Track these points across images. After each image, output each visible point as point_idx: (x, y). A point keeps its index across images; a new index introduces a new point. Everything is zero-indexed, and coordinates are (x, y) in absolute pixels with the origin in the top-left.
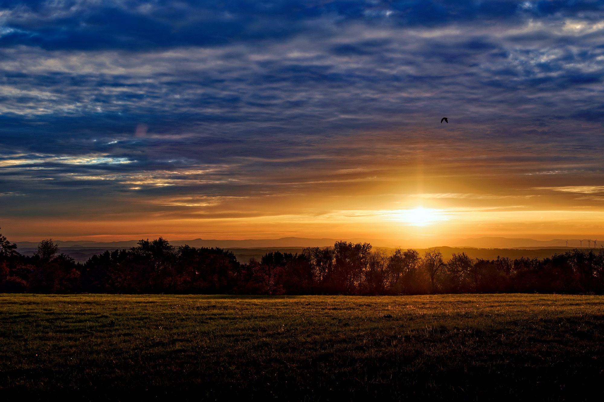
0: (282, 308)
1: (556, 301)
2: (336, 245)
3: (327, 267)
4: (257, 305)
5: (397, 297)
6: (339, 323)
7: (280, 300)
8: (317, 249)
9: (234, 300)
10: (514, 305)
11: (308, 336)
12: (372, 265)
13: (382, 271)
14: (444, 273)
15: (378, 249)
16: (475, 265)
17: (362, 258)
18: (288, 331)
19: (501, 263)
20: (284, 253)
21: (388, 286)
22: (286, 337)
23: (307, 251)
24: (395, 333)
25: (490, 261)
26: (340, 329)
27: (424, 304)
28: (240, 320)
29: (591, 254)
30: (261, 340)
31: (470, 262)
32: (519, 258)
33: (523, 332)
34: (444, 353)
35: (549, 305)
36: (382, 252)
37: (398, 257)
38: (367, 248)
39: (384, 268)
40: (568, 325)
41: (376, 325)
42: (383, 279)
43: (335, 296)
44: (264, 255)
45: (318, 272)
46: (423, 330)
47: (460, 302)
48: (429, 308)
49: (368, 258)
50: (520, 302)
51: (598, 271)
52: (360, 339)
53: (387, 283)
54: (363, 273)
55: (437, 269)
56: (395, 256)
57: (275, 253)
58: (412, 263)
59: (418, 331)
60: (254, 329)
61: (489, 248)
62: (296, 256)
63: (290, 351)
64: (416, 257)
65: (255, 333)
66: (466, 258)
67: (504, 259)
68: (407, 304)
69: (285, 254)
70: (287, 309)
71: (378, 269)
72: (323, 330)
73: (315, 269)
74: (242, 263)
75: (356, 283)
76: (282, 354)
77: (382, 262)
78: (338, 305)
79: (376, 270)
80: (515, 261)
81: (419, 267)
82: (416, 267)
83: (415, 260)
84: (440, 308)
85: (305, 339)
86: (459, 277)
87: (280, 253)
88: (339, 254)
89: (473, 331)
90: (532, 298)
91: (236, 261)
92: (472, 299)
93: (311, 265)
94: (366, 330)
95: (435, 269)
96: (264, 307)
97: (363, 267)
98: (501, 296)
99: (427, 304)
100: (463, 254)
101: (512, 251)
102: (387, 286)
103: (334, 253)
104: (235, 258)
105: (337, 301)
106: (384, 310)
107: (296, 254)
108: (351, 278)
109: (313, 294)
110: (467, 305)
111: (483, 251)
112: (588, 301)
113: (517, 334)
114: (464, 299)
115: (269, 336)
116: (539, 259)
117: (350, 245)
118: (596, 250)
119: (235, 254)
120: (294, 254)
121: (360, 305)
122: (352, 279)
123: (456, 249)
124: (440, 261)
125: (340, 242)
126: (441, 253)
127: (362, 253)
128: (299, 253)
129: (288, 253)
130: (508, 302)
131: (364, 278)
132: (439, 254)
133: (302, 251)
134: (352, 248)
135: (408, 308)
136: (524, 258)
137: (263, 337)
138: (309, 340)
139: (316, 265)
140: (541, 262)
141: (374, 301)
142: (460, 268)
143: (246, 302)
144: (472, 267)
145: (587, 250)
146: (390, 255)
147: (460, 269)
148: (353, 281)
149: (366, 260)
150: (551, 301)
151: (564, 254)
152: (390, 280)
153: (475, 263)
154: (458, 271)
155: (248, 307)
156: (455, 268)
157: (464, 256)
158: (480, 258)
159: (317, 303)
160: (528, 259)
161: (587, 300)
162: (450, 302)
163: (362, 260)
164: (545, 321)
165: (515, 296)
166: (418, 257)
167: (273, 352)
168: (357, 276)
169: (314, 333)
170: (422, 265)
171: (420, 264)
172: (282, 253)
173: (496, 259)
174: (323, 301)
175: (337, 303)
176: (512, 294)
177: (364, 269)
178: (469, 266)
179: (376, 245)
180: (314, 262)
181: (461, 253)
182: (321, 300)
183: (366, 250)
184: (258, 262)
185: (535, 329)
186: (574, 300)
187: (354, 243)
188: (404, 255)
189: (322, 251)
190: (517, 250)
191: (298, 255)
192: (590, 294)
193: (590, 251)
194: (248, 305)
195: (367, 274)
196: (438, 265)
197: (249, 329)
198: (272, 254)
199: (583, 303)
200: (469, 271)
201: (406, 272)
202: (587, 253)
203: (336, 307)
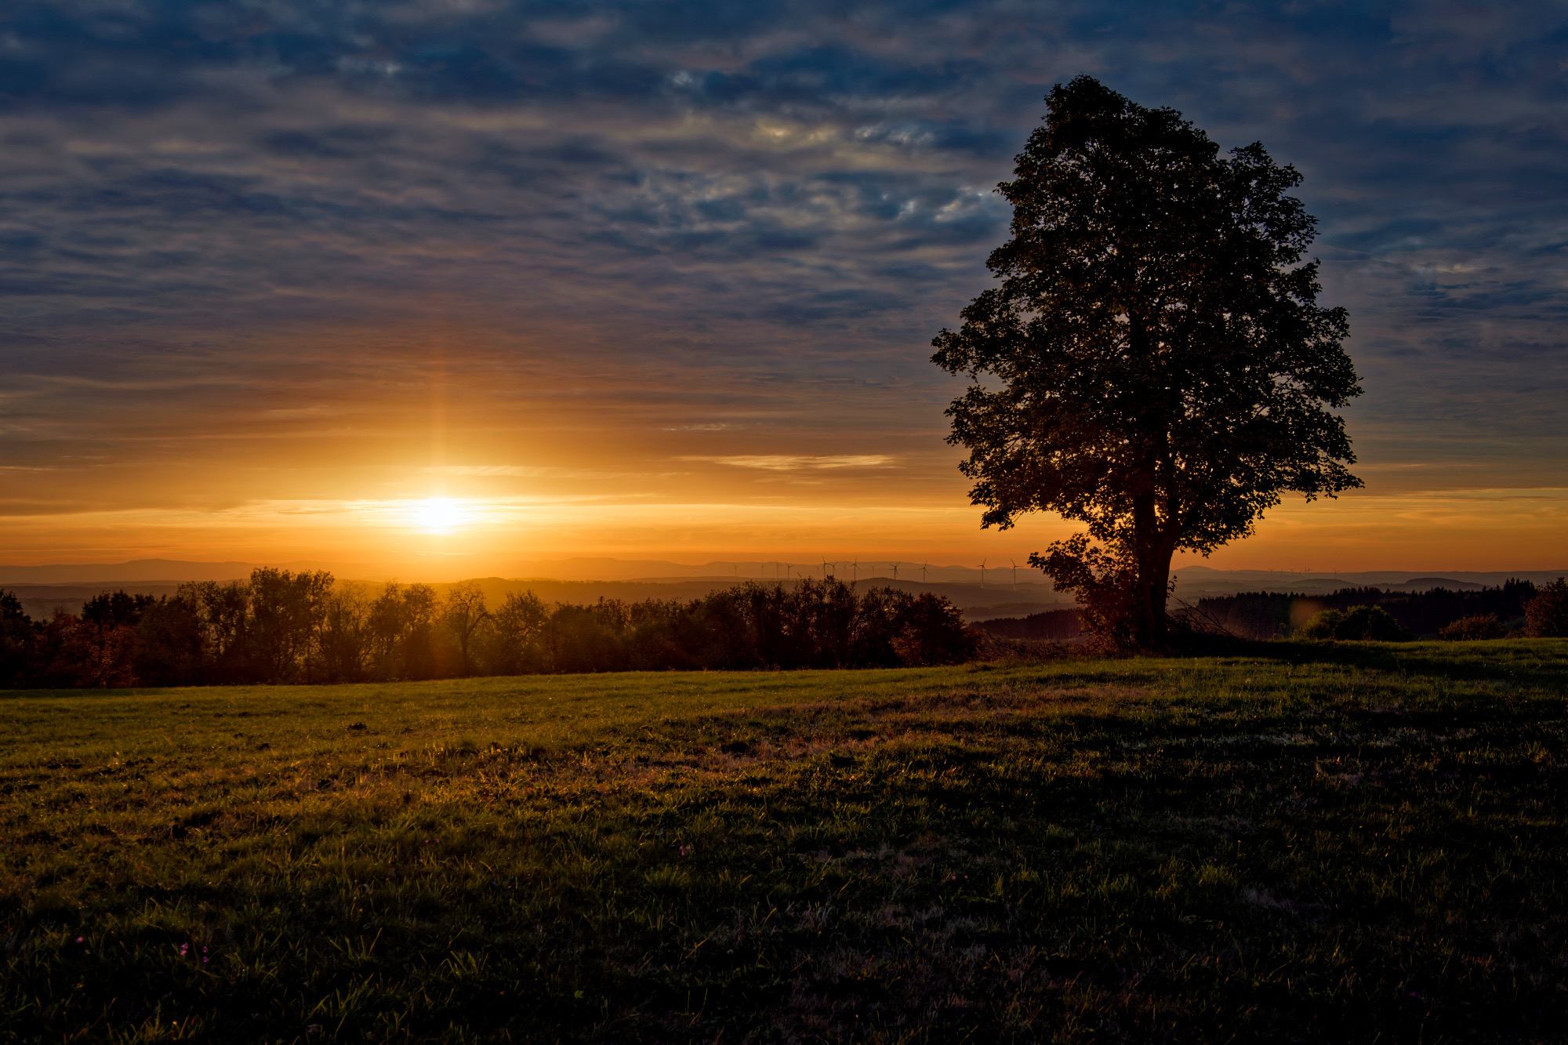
0: (123, 715)
1: (705, 684)
2: (254, 576)
3: (233, 625)
4: (66, 711)
5: (387, 684)
6: (247, 745)
7: (120, 700)
8: (211, 586)
9: (11, 702)
10: (623, 695)
11: (175, 775)
12: (336, 618)
13: (356, 630)
14: (488, 634)
15: (348, 584)
16: (554, 616)
17: (313, 604)
18: (129, 764)
19: (606, 611)
20: (136, 596)
21: (369, 664)
22: (124, 779)
23: (189, 590)
24: (366, 760)
25: (584, 608)
26: (248, 757)
27: (439, 698)
28: (23, 746)
29: (778, 590)
30: (67, 786)
31: (542, 609)
32: (642, 601)
33: (628, 748)
34: (462, 797)
35: (690, 694)
36: (356, 591)
37: (392, 600)
38: (323, 583)
39: (361, 625)
40: (715, 730)
41: (326, 745)
42: (359, 649)
43: (249, 687)
44: (89, 599)
45: (214, 636)
46: (425, 752)
47: (515, 692)
48: (450, 705)
49: (327, 603)
50: (638, 688)
51: (790, 625)
52: (289, 777)
53: (368, 657)
54: (315, 637)
55: (474, 626)
56: (385, 600)
57: (115, 595)
58: (421, 612)
59: (414, 755)
60: (53, 766)
61: (584, 580)
62: (163, 602)
63: (129, 807)
64: (430, 601)
65: (55, 771)
66: (535, 601)
67: (612, 602)
68: (405, 700)
69: (139, 598)
70: (135, 718)
71: (348, 628)
72: (210, 760)
73: (206, 629)
74: (36, 618)
75: (299, 659)
76: (110, 816)
77: (357, 611)
78: (252, 706)
79: (343, 630)
80: (633, 607)
81: (437, 622)
82: (429, 622)
83: (427, 606)
84: (474, 706)
85: (166, 780)
86: (520, 641)
87: (126, 596)
88: (261, 596)
89: (528, 750)
90: (662, 681)
91: (21, 613)
92: (539, 686)
93: (197, 620)
94: (305, 755)
95: (469, 624)
96: (83, 714)
97: (315, 623)
98: (601, 678)
99: (446, 697)
100: (529, 594)
101: (629, 586)
102: (368, 662)
103: (249, 594)
104: (18, 606)
105: (251, 697)
106: (354, 713)
107: (164, 598)
108: (287, 646)
109: (200, 684)
110: (528, 698)
111: (572, 586)
112: (765, 683)
113: (615, 753)
114: (524, 687)
115: (86, 777)
116: (679, 602)
117: (286, 577)
118: (788, 582)
119: (19, 597)
120: (158, 597)
121: (302, 706)
122: (291, 650)
123: (516, 582)
124: (481, 608)
125: (263, 569)
126: (483, 591)
127: (314, 594)
128: (171, 595)
129: (145, 594)
130: (611, 689)
131: (316, 647)
132: (478, 593)
133: (177, 590)
134: (290, 584)
135: (405, 708)
136: (651, 599)
137: (72, 779)
138: (176, 782)
139: (210, 621)
140: (684, 607)
141: (333, 695)
142: (522, 622)
143: (41, 706)
144: (546, 619)
145: (772, 583)
146: (374, 597)
147: (522, 624)
148: (292, 653)
149: (321, 607)
150: (696, 684)
151: (729, 590)
152: (373, 651)
153: (552, 612)
154: (518, 629)
155: (45, 716)
156: (512, 623)
157: (531, 597)
158: (563, 601)
159: (206, 702)
160: (660, 601)
161: (763, 680)
162: (496, 693)
163: (312, 609)
164: (673, 724)
165: (628, 677)
166: (433, 601)
167: (90, 811)
168: (299, 642)
169: (188, 767)
170: (444, 617)
171: (438, 615)
172: (131, 594)
173: (596, 603)
174: (221, 697)
175: (251, 703)
176: (624, 674)
177: (317, 628)
178: (541, 617)
179: (343, 574)
180: (204, 613)
181: (524, 591)
182: (215, 697)
183: (322, 586)
184: (75, 617)
185: (651, 741)
186: (739, 681)
187: (296, 572)
188: (406, 596)
189: (224, 590)
190: (640, 584)
191: (167, 600)
192: (771, 669)
193: (776, 585)
194: (44, 711)
195: (324, 639)
196: (477, 616)
197: (41, 764)
198: (107, 597)
199: (754, 687)
200: (540, 628)
201: (407, 632)
202: (771, 589)
203: (247, 710)
